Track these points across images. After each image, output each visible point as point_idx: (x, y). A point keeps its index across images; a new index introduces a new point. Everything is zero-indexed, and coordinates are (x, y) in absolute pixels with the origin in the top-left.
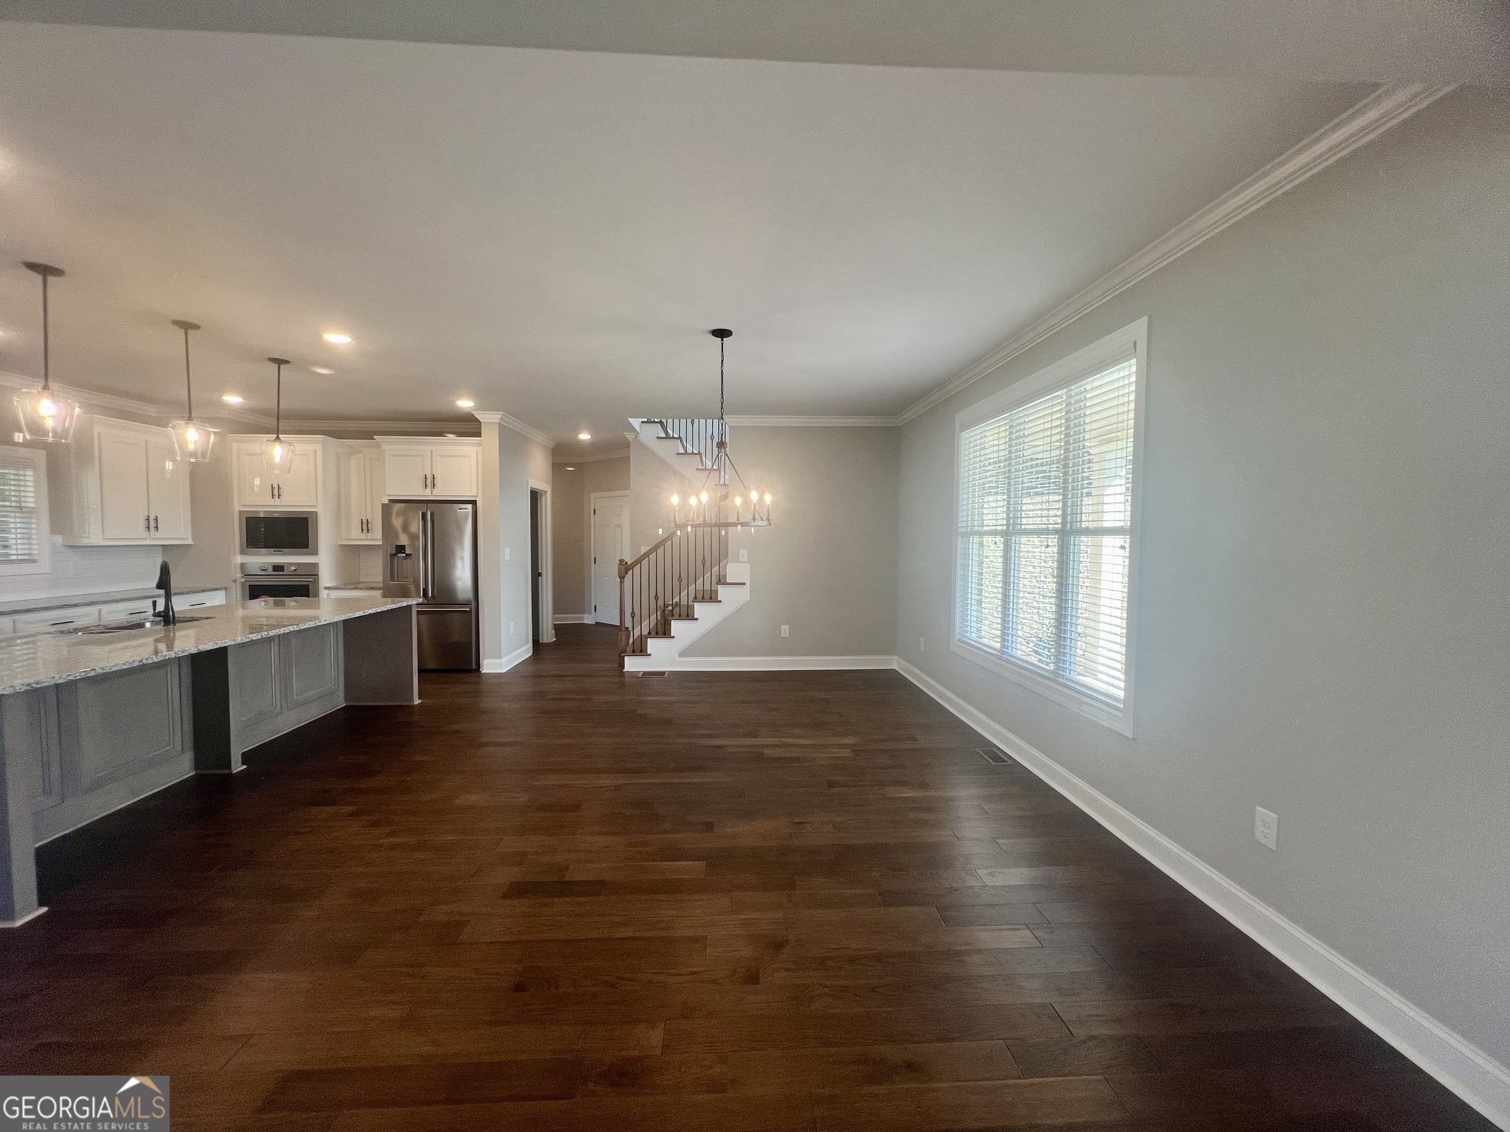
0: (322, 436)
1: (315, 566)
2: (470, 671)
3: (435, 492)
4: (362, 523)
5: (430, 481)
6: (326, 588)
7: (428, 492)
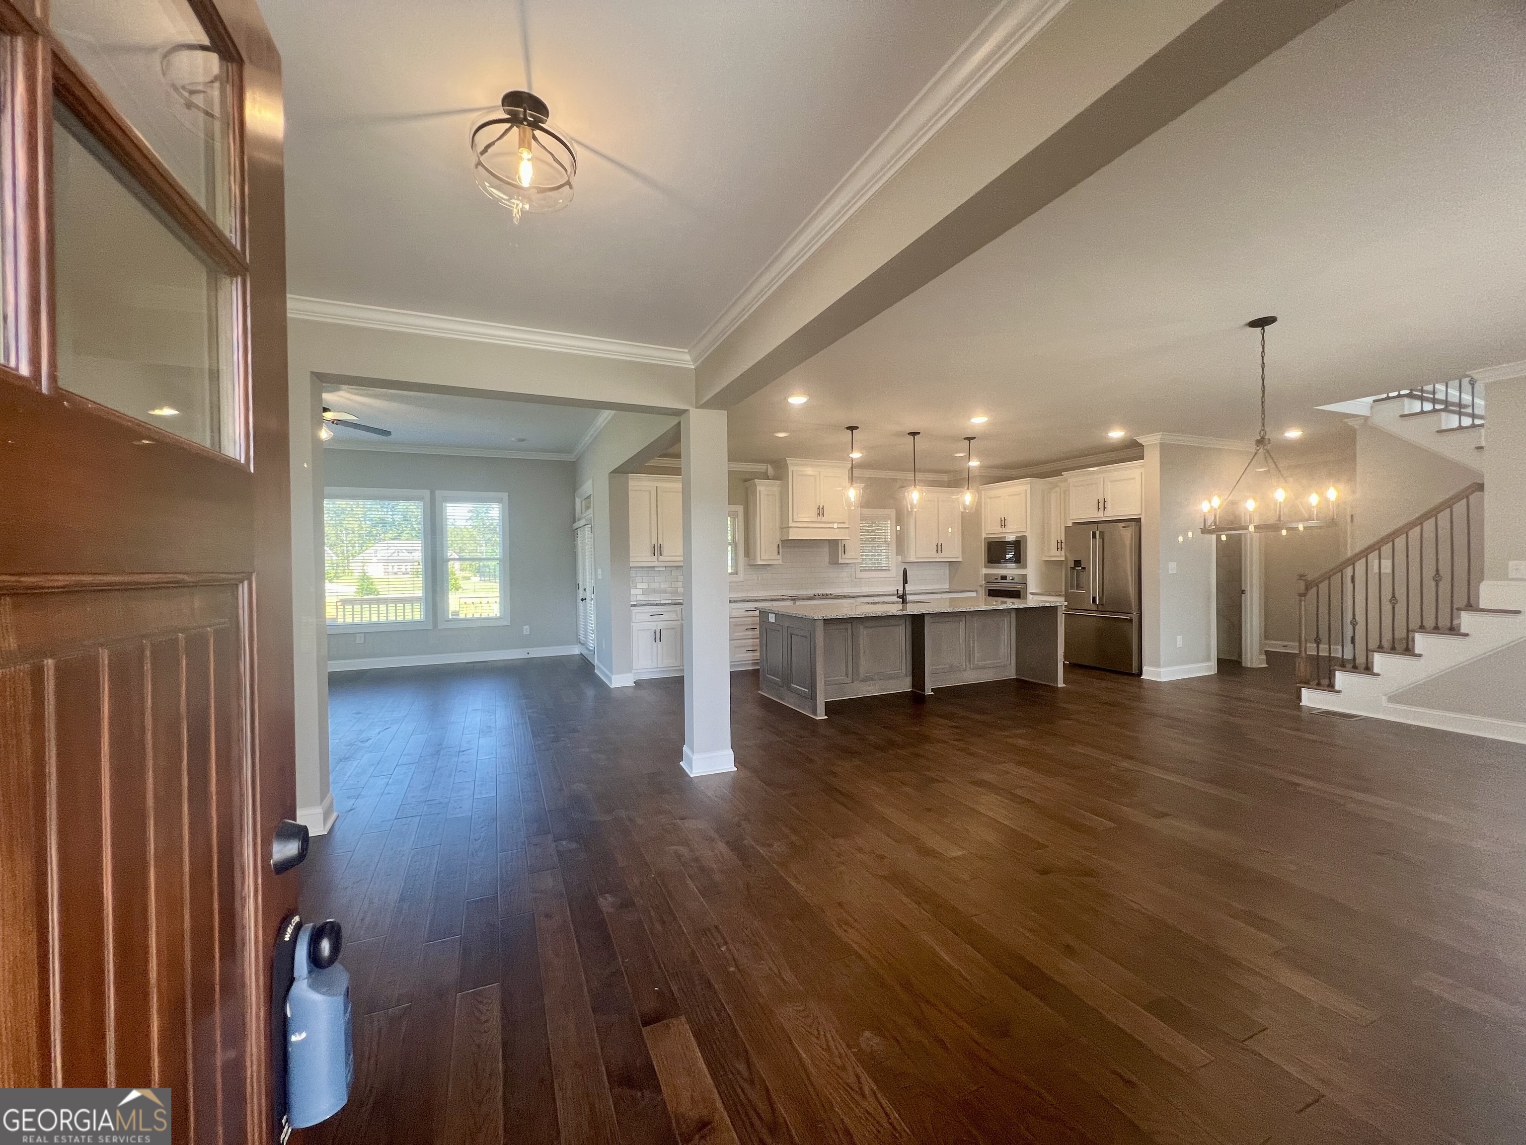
0: (1030, 479)
1: (1024, 577)
2: (1132, 675)
3: (1107, 514)
4: (1058, 543)
5: (1102, 505)
6: (1032, 594)
7: (1101, 514)
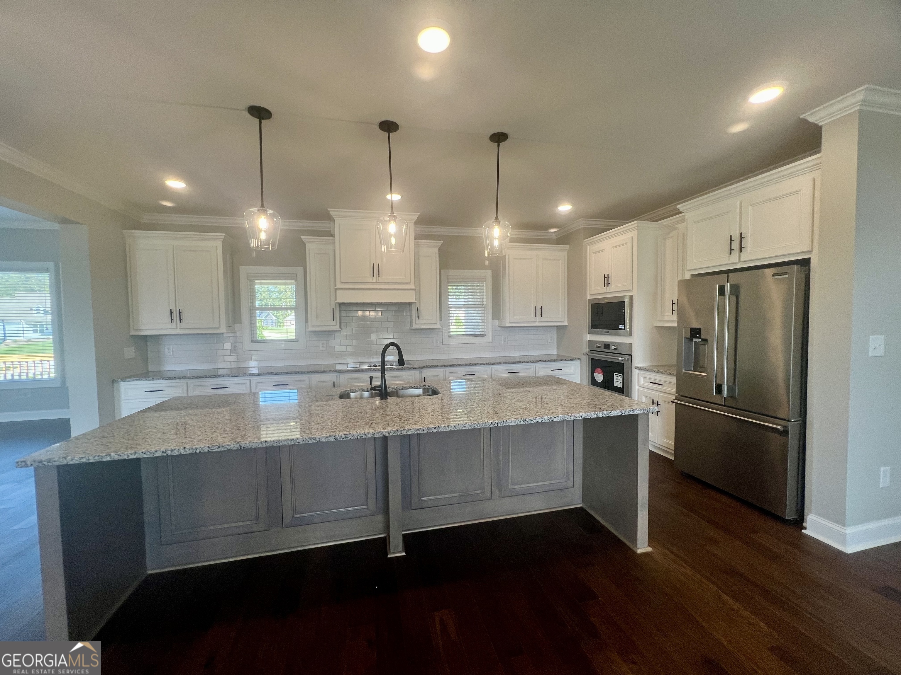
0: (636, 222)
1: (629, 347)
3: (745, 256)
4: (673, 303)
5: (737, 243)
6: (637, 368)
7: (734, 257)
